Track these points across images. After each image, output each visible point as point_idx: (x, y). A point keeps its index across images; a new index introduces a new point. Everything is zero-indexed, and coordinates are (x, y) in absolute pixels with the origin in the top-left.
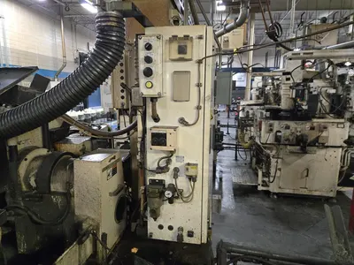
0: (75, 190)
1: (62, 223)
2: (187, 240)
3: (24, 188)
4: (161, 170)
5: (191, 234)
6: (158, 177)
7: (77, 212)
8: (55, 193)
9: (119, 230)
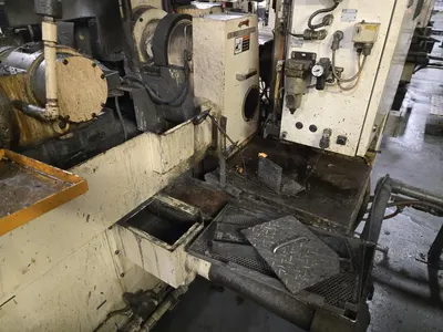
0: (194, 63)
1: (180, 105)
2: (333, 147)
3: (142, 59)
4: (311, 35)
5: (341, 141)
6: (306, 48)
7: (197, 93)
8: (173, 67)
9: (248, 131)
